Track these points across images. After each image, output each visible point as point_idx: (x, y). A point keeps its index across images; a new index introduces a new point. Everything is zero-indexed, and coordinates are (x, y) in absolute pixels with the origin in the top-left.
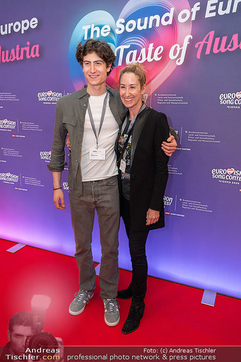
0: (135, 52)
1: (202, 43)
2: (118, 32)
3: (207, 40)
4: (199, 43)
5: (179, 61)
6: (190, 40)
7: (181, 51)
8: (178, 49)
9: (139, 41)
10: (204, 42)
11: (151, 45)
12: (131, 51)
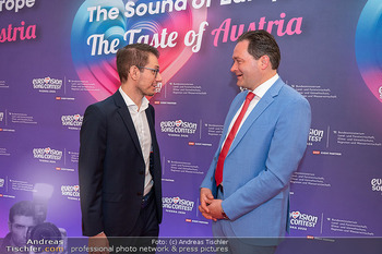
0: (147, 37)
2: (127, 15)
3: (224, 28)
4: (216, 30)
5: (195, 48)
6: (206, 27)
7: (197, 37)
8: (194, 36)
9: (151, 26)
10: (220, 29)
11: (165, 31)
12: (143, 36)
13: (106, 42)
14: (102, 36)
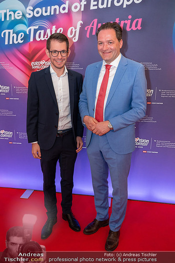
0: (42, 32)
1: (90, 27)
2: (28, 16)
3: (93, 25)
4: (88, 27)
5: (75, 39)
6: (81, 24)
7: (75, 31)
8: (74, 30)
9: (45, 24)
11: (54, 27)
12: (39, 31)
13: (15, 35)
14: (12, 31)
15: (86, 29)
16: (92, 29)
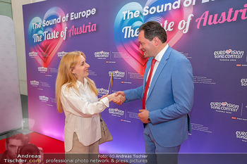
2: (144, 14)
4: (199, 19)
5: (185, 31)
6: (192, 17)
7: (186, 24)
8: (184, 23)
9: (158, 19)
10: (202, 18)
11: (166, 21)
13: (133, 30)
14: (130, 27)
15: (196, 21)
16: (203, 21)
